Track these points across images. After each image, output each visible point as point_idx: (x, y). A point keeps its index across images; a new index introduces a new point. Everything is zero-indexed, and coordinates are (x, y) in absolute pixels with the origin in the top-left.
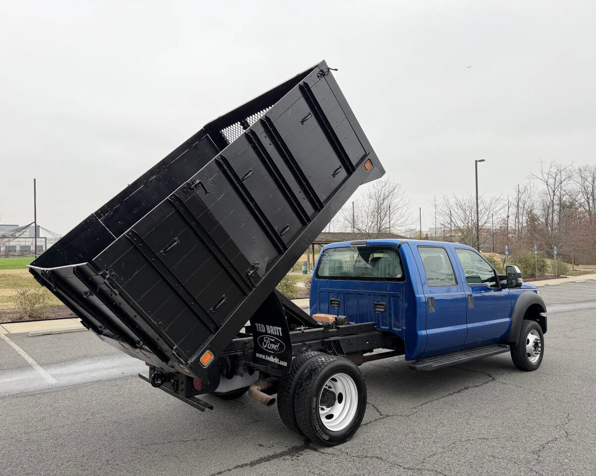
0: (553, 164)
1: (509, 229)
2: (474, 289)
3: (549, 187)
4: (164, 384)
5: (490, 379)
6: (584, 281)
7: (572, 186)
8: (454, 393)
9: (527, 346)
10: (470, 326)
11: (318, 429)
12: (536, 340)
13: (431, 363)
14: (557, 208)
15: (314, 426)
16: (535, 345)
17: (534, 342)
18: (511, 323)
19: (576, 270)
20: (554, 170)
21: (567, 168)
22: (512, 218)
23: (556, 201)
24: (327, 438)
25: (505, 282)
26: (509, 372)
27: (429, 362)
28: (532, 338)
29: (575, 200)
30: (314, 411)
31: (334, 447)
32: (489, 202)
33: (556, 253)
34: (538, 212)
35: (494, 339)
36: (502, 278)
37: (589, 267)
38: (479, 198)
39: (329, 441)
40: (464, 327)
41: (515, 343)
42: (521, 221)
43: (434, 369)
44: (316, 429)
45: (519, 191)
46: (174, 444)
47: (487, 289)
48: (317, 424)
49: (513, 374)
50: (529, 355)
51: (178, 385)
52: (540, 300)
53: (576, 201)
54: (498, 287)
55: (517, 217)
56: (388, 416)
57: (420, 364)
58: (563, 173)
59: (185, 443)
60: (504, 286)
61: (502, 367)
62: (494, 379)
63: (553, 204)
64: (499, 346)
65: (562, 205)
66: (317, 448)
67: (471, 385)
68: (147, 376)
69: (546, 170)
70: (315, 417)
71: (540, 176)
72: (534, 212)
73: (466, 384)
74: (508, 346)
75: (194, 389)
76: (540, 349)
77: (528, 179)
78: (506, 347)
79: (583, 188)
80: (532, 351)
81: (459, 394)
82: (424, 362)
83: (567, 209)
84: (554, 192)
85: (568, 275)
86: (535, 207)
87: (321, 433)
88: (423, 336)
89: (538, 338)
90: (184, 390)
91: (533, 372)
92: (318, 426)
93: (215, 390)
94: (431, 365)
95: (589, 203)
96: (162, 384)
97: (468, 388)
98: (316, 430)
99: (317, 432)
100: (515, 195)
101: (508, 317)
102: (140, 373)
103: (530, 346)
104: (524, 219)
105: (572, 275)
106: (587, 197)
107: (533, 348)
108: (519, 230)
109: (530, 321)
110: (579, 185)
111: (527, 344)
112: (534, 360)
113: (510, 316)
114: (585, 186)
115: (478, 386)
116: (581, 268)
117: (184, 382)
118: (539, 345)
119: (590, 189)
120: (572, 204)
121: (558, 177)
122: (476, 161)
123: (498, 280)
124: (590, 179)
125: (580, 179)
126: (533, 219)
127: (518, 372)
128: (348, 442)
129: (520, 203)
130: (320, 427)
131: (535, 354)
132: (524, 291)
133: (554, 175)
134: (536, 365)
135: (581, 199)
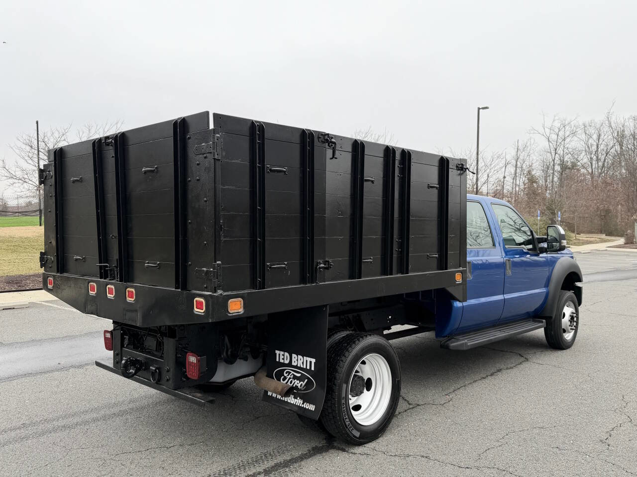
0: (556, 118)
1: (505, 191)
2: (508, 253)
3: (550, 144)
4: (138, 374)
5: (522, 359)
6: (590, 251)
7: (576, 143)
8: (487, 376)
9: (563, 320)
10: (507, 296)
11: (347, 423)
12: (572, 313)
13: (466, 341)
14: (558, 168)
15: (343, 419)
16: (571, 319)
17: (570, 316)
18: (547, 294)
19: (579, 240)
20: (557, 124)
21: (572, 123)
22: (509, 179)
23: (557, 161)
24: (357, 434)
25: (545, 245)
26: (542, 351)
27: (463, 340)
28: (568, 311)
29: (577, 160)
30: (343, 401)
31: (365, 445)
32: (490, 158)
33: (559, 219)
34: (537, 173)
35: (528, 313)
36: (541, 240)
37: (591, 235)
38: (479, 153)
39: (359, 438)
40: (500, 297)
41: (551, 317)
42: (518, 183)
43: (469, 348)
44: (345, 423)
45: (518, 149)
46: (155, 452)
47: (522, 254)
48: (347, 417)
49: (547, 353)
50: (564, 331)
51: (160, 374)
52: (577, 267)
53: (579, 161)
54: (536, 251)
55: (515, 178)
56: (419, 405)
57: (454, 342)
58: (567, 128)
59: (169, 450)
60: (543, 250)
61: (534, 345)
62: (527, 360)
63: (554, 163)
64: (534, 321)
65: (564, 167)
66: (344, 447)
67: (502, 366)
68: (110, 364)
69: (548, 124)
70: (345, 409)
71: (541, 130)
72: (533, 173)
73: (498, 366)
74: (544, 321)
75: (186, 377)
76: (575, 324)
77: (528, 135)
78: (542, 322)
79: (587, 146)
80: (568, 326)
81: (493, 377)
82: (458, 340)
83: (568, 170)
84: (556, 149)
85: (571, 245)
86: (533, 167)
87: (351, 429)
88: (458, 308)
89: (574, 312)
90: (171, 380)
91: (568, 350)
92: (348, 420)
93: (210, 379)
94: (466, 343)
95: (591, 163)
96: (135, 374)
97: (501, 370)
98: (346, 425)
99: (347, 427)
100: (513, 153)
101: (545, 287)
102: (98, 361)
103: (566, 321)
104: (522, 181)
105: (575, 244)
106: (591, 158)
107: (569, 323)
108: (516, 193)
109: (566, 291)
110: (582, 143)
111: (563, 318)
112: (568, 336)
113: (547, 285)
114: (589, 144)
115: (511, 368)
116: (583, 237)
117: (171, 370)
118: (574, 319)
119: (594, 148)
120: (574, 165)
121: (561, 134)
122: (479, 109)
123: (536, 242)
124: (595, 137)
125: (583, 136)
126: (532, 180)
127: (551, 351)
128: (381, 439)
129: (518, 163)
130: (350, 421)
131: (571, 329)
132: (563, 256)
133: (557, 130)
134: (570, 342)
135: (584, 159)
